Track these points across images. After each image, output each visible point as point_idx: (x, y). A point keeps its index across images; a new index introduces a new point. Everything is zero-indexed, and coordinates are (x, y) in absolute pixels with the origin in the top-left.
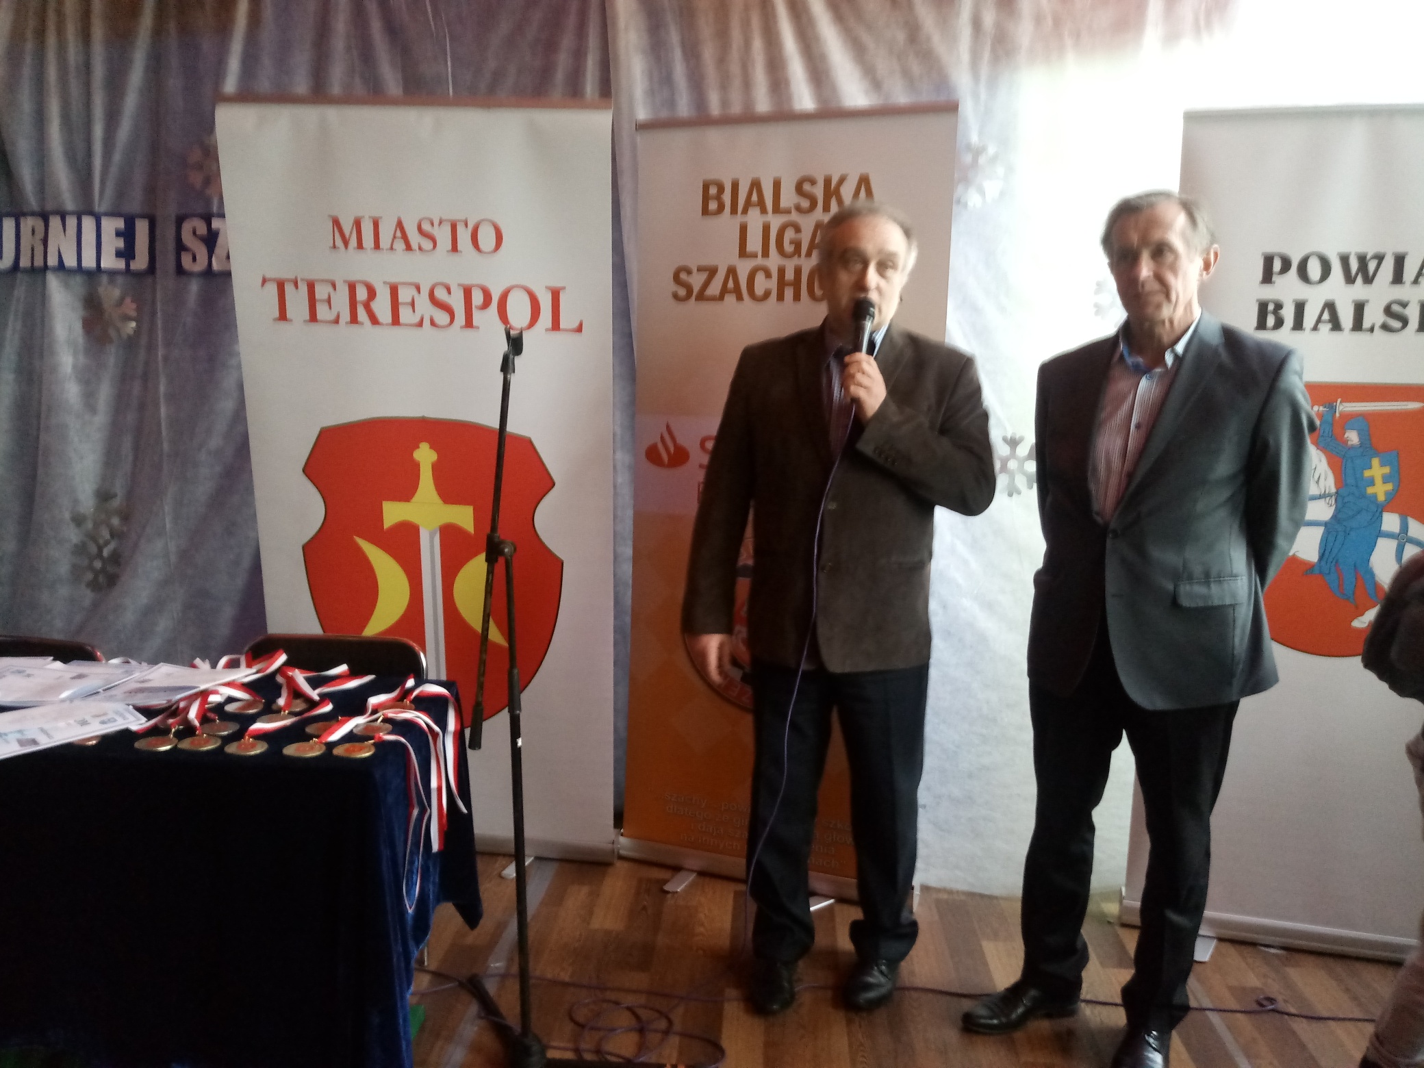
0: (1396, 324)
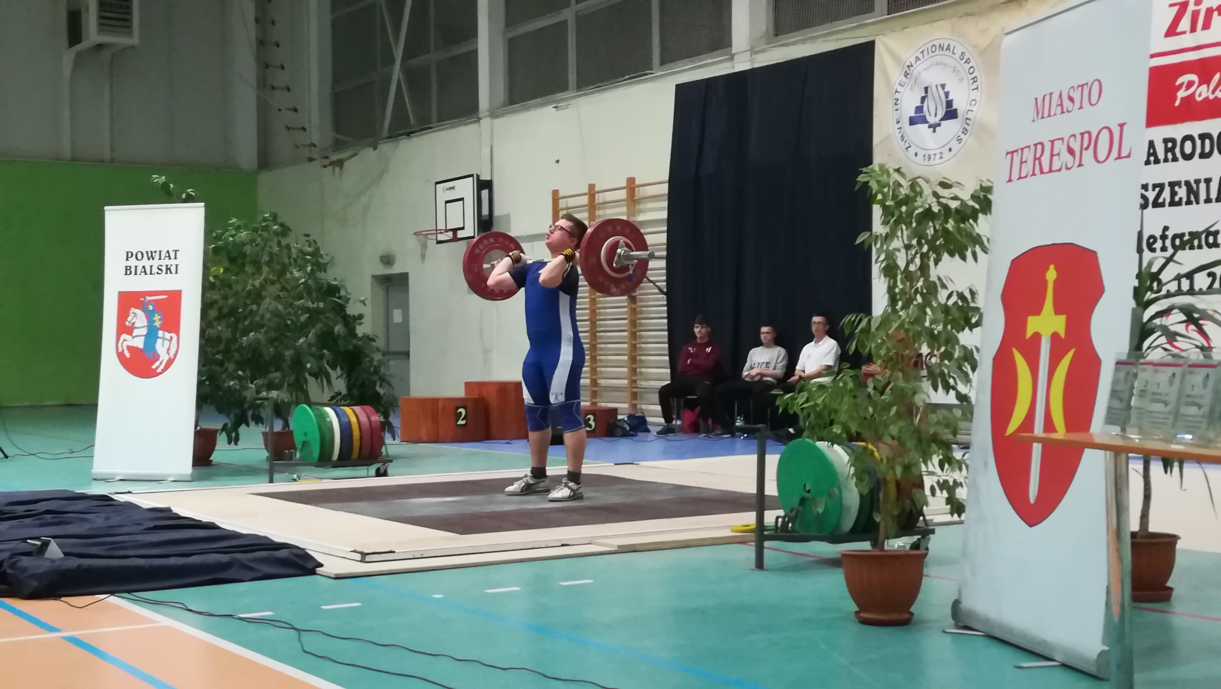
0: (160, 272)
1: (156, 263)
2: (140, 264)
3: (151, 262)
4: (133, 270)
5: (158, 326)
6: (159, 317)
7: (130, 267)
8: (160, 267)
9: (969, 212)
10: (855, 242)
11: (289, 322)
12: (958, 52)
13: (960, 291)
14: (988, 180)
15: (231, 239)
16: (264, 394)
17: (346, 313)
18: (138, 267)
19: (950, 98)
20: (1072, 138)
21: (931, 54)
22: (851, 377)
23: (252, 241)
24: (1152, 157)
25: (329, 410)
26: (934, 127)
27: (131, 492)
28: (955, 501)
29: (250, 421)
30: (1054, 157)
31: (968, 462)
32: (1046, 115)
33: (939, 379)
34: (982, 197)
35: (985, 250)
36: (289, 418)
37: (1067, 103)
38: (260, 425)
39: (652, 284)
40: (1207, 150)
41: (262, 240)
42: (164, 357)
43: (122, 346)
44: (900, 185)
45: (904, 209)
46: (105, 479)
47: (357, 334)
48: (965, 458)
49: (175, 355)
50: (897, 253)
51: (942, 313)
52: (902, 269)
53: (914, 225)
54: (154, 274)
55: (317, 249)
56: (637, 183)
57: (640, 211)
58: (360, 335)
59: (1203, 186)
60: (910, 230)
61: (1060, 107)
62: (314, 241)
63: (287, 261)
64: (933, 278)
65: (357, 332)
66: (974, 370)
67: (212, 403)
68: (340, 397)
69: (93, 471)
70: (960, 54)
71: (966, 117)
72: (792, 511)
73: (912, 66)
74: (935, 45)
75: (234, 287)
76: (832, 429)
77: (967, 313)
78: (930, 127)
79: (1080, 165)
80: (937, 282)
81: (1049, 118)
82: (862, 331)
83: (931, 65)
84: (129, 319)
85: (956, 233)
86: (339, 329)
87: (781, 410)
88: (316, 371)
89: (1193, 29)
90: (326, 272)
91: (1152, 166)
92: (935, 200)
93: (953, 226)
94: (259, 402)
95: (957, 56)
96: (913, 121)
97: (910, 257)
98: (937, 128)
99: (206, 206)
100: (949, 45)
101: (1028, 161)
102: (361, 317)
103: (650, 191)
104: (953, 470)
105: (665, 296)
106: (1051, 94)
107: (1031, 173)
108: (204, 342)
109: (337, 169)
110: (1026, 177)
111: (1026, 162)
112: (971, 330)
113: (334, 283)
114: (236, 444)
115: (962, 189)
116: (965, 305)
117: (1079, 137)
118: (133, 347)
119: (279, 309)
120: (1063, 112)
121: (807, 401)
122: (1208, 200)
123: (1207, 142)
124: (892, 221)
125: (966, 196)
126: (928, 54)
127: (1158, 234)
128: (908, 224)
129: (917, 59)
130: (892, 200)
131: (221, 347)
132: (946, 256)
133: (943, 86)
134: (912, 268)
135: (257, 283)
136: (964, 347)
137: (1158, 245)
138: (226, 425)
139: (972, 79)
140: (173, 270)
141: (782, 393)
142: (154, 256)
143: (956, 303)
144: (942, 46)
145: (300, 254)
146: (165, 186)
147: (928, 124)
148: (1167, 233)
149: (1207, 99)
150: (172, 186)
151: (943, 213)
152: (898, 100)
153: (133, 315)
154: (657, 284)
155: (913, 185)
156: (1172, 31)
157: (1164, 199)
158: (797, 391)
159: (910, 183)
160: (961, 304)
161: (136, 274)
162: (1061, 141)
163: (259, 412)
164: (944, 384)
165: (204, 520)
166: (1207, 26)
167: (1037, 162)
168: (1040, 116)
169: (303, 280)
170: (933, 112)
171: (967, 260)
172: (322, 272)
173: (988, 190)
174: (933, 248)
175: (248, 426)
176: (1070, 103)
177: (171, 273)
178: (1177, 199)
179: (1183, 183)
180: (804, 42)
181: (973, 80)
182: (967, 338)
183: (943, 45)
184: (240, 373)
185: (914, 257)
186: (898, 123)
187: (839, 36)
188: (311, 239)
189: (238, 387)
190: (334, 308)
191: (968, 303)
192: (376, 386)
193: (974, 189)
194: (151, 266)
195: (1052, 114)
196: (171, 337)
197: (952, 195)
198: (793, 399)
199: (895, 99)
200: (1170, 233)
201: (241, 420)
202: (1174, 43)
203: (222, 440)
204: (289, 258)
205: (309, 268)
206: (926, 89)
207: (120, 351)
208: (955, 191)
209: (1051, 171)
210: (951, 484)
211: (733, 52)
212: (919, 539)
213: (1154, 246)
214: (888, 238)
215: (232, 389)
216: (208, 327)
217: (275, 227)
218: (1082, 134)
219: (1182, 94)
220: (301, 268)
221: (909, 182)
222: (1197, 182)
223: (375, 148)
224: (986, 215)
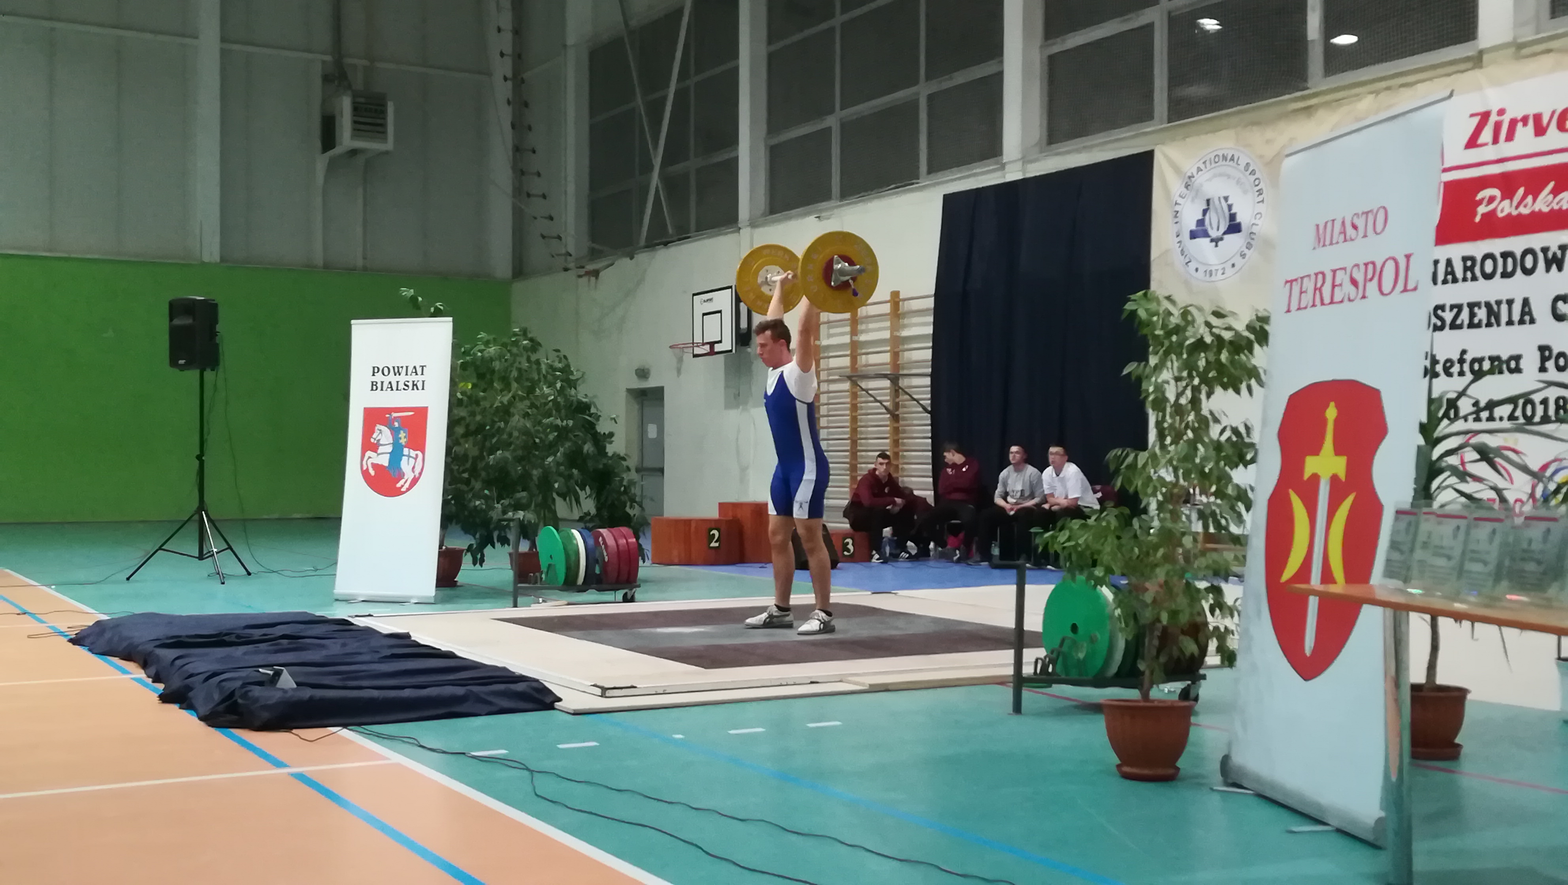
1: (402, 378)
2: (386, 380)
3: (398, 378)
4: (379, 385)
5: (404, 444)
6: (404, 434)
7: (377, 383)
8: (406, 383)
9: (1244, 343)
10: (1122, 372)
11: (537, 440)
12: (1243, 162)
13: (1234, 425)
14: (1265, 310)
15: (479, 354)
16: (510, 514)
17: (597, 431)
18: (384, 383)
19: (1233, 211)
20: (1355, 269)
21: (1214, 165)
22: (1116, 516)
23: (501, 357)
24: (1451, 276)
25: (575, 533)
26: (1216, 241)
27: (372, 616)
28: (1226, 649)
29: (495, 541)
30: (1336, 289)
31: (1240, 608)
32: (1327, 242)
33: (1210, 520)
34: (1258, 328)
35: (1261, 383)
36: (537, 538)
37: (1350, 231)
38: (506, 545)
39: (915, 402)
40: (1510, 268)
41: (511, 356)
42: (409, 476)
43: (367, 464)
44: (1170, 314)
45: (1174, 338)
46: (347, 600)
47: (607, 453)
48: (1238, 603)
49: (420, 474)
50: (1166, 386)
51: (1215, 449)
52: (1172, 402)
53: (1185, 356)
54: (400, 390)
55: (568, 366)
56: (901, 297)
57: (904, 326)
58: (610, 454)
59: (1504, 308)
60: (1180, 361)
61: (1342, 236)
62: (565, 357)
63: (536, 378)
64: (1205, 412)
65: (607, 451)
66: (1248, 509)
67: (457, 524)
68: (588, 518)
69: (336, 591)
70: (1245, 164)
71: (1250, 232)
72: (1052, 652)
73: (1193, 177)
74: (1217, 155)
75: (481, 403)
76: (1094, 571)
77: (1241, 450)
78: (1212, 241)
79: (1364, 297)
80: (1209, 417)
81: (1331, 247)
82: (1128, 467)
83: (1215, 176)
84: (374, 436)
85: (1228, 364)
86: (588, 448)
87: (1040, 549)
88: (565, 490)
89: (1496, 140)
90: (575, 389)
91: (1450, 286)
92: (1207, 330)
93: (1227, 358)
94: (505, 523)
95: (1242, 167)
96: (1193, 235)
97: (1181, 389)
98: (1220, 243)
99: (453, 321)
100: (1233, 155)
101: (1308, 292)
102: (611, 435)
103: (915, 305)
104: (1223, 618)
105: (929, 415)
106: (1333, 221)
107: (1311, 303)
108: (450, 460)
109: (593, 279)
110: (1305, 308)
111: (1305, 292)
112: (1246, 466)
113: (584, 400)
114: (482, 566)
115: (1236, 319)
116: (1240, 440)
117: (1362, 268)
118: (378, 464)
119: (527, 426)
120: (1345, 240)
121: (1069, 540)
122: (1510, 323)
123: (1510, 260)
124: (1161, 352)
125: (1240, 327)
126: (1211, 164)
127: (1456, 357)
128: (1179, 355)
129: (1199, 170)
130: (1163, 328)
131: (468, 465)
132: (1219, 390)
133: (1226, 199)
134: (1183, 401)
135: (505, 400)
136: (1237, 486)
137: (1456, 369)
138: (471, 546)
139: (1257, 191)
140: (420, 387)
141: (1042, 531)
142: (400, 371)
143: (1229, 439)
144: (1225, 155)
145: (550, 370)
146: (413, 299)
147: (1208, 239)
148: (1465, 357)
149: (1509, 215)
150: (420, 299)
151: (1216, 343)
152: (1177, 212)
153: (379, 432)
154: (921, 402)
155: (1185, 313)
156: (1472, 143)
157: (1463, 321)
158: (1058, 529)
159: (1182, 311)
160: (1234, 439)
161: (382, 390)
162: (1343, 271)
163: (505, 533)
164: (1216, 524)
165: (443, 649)
166: (1510, 137)
167: (1317, 292)
168: (1321, 244)
169: (553, 397)
170: (1215, 226)
171: (1242, 393)
172: (573, 389)
173: (1265, 320)
174: (1204, 380)
175: (494, 547)
176: (1354, 231)
177: (418, 389)
178: (1476, 321)
179: (1483, 305)
180: (1078, 151)
181: (1258, 193)
182: (1240, 476)
183: (1227, 154)
184: (486, 492)
185: (1185, 388)
186: (1178, 236)
187: (1116, 145)
188: (561, 354)
189: (484, 507)
190: (583, 426)
191: (1242, 438)
192: (625, 506)
193: (1249, 319)
194: (398, 382)
195: (1334, 242)
196: (417, 455)
197: (1227, 326)
198: (1054, 537)
199: (1175, 211)
200: (1468, 357)
201: (487, 541)
202: (1474, 155)
203: (467, 559)
204: (539, 374)
205: (558, 385)
206: (1208, 201)
207: (365, 468)
208: (1230, 321)
209: (1332, 302)
210: (1222, 630)
211: (1004, 161)
212: (1188, 685)
213: (1452, 370)
214: (1158, 368)
215: (479, 508)
216: (455, 445)
217: (525, 342)
218: (1366, 265)
219: (1482, 210)
220: (551, 385)
221: (1180, 310)
222: (1499, 303)
223: (631, 258)
224: (1261, 345)
